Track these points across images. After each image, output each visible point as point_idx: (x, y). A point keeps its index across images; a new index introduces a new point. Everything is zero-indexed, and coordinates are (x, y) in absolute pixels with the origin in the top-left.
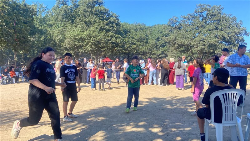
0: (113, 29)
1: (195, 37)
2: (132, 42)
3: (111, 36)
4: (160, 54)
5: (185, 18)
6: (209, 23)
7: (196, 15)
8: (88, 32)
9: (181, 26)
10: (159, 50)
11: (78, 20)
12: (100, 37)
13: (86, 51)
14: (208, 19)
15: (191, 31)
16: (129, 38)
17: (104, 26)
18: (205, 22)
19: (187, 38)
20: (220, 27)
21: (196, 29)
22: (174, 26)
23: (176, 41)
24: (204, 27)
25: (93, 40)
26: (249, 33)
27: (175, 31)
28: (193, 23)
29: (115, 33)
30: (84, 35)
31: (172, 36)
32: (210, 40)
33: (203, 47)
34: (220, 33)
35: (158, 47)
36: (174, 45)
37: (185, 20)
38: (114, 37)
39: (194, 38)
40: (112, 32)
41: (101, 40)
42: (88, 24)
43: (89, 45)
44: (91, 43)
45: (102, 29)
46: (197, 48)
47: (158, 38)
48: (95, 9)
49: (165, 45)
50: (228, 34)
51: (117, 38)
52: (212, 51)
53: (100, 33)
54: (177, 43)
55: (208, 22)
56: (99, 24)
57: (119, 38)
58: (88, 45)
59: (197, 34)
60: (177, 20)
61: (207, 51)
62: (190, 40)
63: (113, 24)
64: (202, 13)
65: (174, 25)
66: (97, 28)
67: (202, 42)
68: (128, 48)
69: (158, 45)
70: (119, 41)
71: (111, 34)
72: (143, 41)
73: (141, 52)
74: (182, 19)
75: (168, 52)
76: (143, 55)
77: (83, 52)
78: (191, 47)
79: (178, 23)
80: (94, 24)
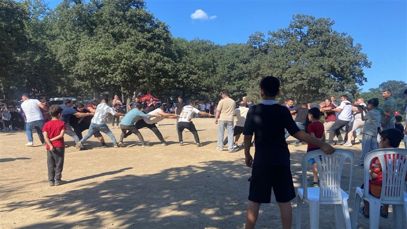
0: (159, 47)
1: (290, 67)
2: (191, 69)
3: (155, 59)
4: (234, 91)
5: (275, 35)
6: (311, 45)
7: (291, 31)
8: (116, 49)
9: (268, 47)
10: (234, 84)
11: (100, 30)
12: (136, 60)
13: (112, 83)
14: (309, 39)
15: (283, 56)
16: (185, 63)
17: (144, 42)
18: (305, 44)
19: (277, 67)
20: (327, 52)
21: (292, 54)
22: (258, 48)
23: (260, 72)
24: (303, 51)
25: (124, 64)
26: (371, 63)
27: (259, 55)
28: (287, 45)
29: (162, 54)
30: (111, 54)
31: (254, 63)
32: (312, 72)
33: (301, 82)
34: (327, 62)
35: (232, 79)
36: (257, 77)
37: (275, 38)
38: (161, 60)
39: (288, 68)
40: (158, 53)
41: (139, 65)
42: (118, 38)
43: (117, 73)
44: (121, 69)
45: (140, 47)
46: (291, 83)
47: (233, 65)
48: (129, 13)
49: (243, 77)
50: (340, 63)
51: (166, 62)
52: (314, 88)
53: (138, 53)
54: (262, 75)
55: (309, 44)
56: (137, 39)
57: (169, 62)
58: (116, 71)
59: (293, 62)
60: (262, 38)
61: (307, 89)
62: (281, 70)
63: (159, 39)
64: (301, 28)
65: (258, 46)
66: (132, 45)
67: (299, 74)
68: (183, 79)
69: (232, 77)
70: (168, 67)
71: (155, 55)
72: (208, 70)
73: (204, 86)
74: (271, 37)
75: (248, 89)
76: (206, 91)
77: (107, 83)
78: (283, 81)
79: (263, 43)
80: (128, 37)
